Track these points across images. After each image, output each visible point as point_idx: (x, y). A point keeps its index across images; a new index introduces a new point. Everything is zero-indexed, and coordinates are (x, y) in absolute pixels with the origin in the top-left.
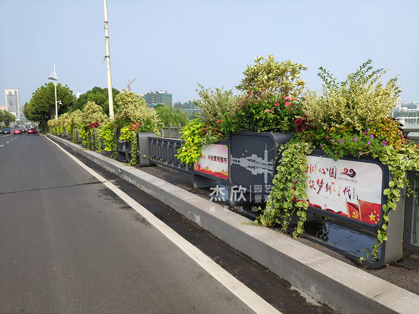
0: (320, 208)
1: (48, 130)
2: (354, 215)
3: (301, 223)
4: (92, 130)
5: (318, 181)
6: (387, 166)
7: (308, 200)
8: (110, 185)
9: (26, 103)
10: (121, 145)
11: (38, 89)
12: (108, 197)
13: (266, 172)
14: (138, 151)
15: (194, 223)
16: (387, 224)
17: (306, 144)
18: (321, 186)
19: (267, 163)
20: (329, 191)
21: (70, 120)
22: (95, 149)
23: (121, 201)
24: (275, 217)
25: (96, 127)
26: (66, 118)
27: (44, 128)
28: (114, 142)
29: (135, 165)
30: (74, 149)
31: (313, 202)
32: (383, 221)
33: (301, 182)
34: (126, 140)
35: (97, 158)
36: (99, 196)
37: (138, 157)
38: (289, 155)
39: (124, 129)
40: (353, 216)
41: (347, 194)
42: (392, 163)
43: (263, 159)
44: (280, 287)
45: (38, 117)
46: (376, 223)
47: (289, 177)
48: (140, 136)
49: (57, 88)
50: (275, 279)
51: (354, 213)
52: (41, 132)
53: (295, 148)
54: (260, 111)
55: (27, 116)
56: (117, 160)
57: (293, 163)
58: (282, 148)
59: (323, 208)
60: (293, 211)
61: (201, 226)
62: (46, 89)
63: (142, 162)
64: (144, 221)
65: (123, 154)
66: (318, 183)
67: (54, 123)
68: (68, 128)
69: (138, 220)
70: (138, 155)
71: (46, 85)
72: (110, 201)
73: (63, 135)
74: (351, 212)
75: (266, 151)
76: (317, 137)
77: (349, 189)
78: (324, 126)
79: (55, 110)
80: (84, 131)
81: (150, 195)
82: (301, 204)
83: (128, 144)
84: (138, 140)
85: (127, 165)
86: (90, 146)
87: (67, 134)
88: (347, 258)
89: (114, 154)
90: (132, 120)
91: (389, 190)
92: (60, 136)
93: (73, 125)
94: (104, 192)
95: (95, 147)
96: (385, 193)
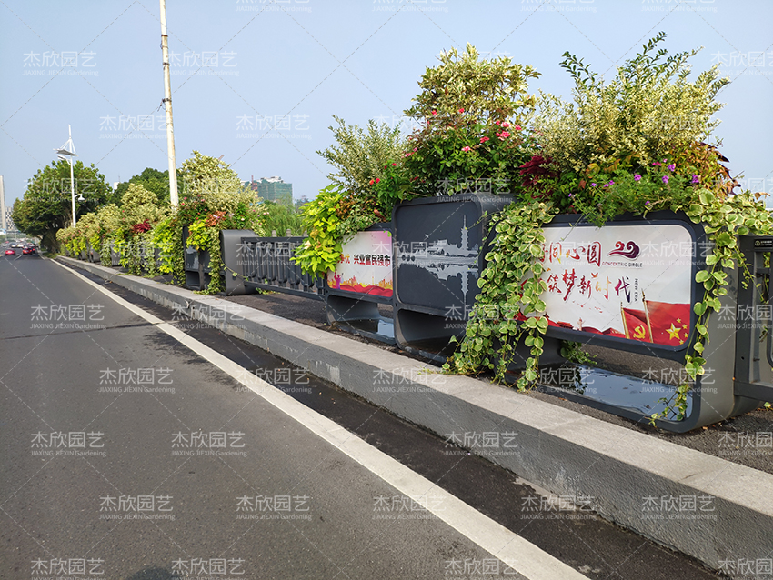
0: (569, 326)
1: (58, 250)
2: (637, 333)
3: (534, 362)
4: (138, 237)
5: (565, 276)
6: (701, 225)
7: (546, 316)
8: (168, 328)
9: (17, 200)
10: (190, 258)
11: (39, 171)
12: (162, 346)
13: (465, 271)
14: (222, 265)
15: (328, 382)
16: (703, 341)
17: (542, 204)
18: (572, 284)
19: (467, 253)
20: (587, 292)
21: (97, 226)
22: (143, 272)
23: (188, 351)
24: (483, 355)
25: (145, 231)
26: (91, 222)
27: (51, 246)
28: (178, 255)
29: (216, 293)
30: (106, 277)
31: (556, 319)
32: (696, 336)
33: (532, 280)
34: (200, 245)
35: (145, 287)
36: (146, 345)
37: (222, 278)
38: (508, 230)
39: (195, 225)
40: (635, 335)
41: (622, 292)
42: (711, 219)
43: (459, 246)
44: (494, 481)
45: (39, 226)
46: (682, 342)
47: (509, 273)
48: (226, 235)
49: (74, 170)
50: (484, 466)
51: (637, 329)
52: (44, 254)
53: (520, 214)
54: (452, 152)
55: (19, 226)
56: (184, 287)
57: (516, 245)
58: (495, 218)
59: (576, 327)
60: (517, 339)
61: (341, 386)
62: (54, 171)
63: (230, 285)
64: (230, 381)
65: (193, 275)
66: (565, 279)
67: (67, 235)
68: (94, 240)
69: (217, 380)
70: (222, 273)
71: (54, 164)
72: (166, 352)
73: (84, 255)
74: (631, 327)
75: (465, 231)
76: (563, 188)
77: (627, 281)
78: (576, 165)
79: (71, 213)
80: (123, 241)
81: (244, 341)
82: (534, 323)
83: (203, 254)
84: (221, 244)
85: (201, 294)
86: (135, 268)
87: (91, 252)
88: (625, 419)
89: (178, 277)
90: (211, 207)
91: (706, 272)
92: (80, 256)
93: (103, 234)
94: (155, 338)
95: (142, 269)
96: (698, 279)
